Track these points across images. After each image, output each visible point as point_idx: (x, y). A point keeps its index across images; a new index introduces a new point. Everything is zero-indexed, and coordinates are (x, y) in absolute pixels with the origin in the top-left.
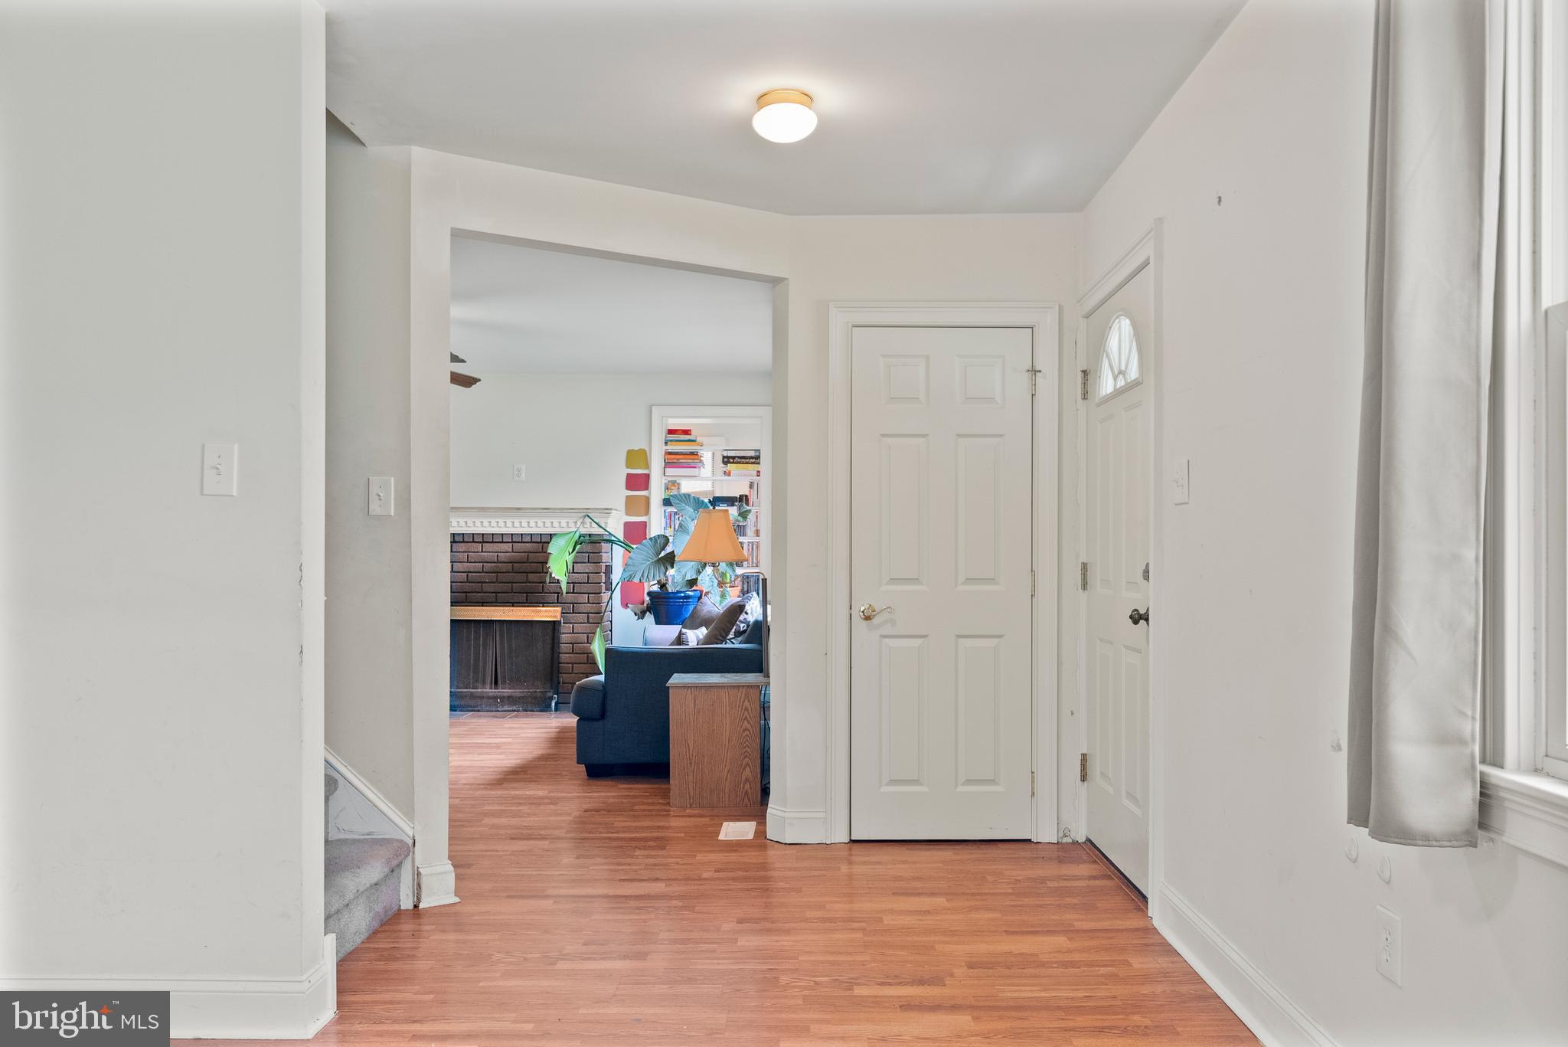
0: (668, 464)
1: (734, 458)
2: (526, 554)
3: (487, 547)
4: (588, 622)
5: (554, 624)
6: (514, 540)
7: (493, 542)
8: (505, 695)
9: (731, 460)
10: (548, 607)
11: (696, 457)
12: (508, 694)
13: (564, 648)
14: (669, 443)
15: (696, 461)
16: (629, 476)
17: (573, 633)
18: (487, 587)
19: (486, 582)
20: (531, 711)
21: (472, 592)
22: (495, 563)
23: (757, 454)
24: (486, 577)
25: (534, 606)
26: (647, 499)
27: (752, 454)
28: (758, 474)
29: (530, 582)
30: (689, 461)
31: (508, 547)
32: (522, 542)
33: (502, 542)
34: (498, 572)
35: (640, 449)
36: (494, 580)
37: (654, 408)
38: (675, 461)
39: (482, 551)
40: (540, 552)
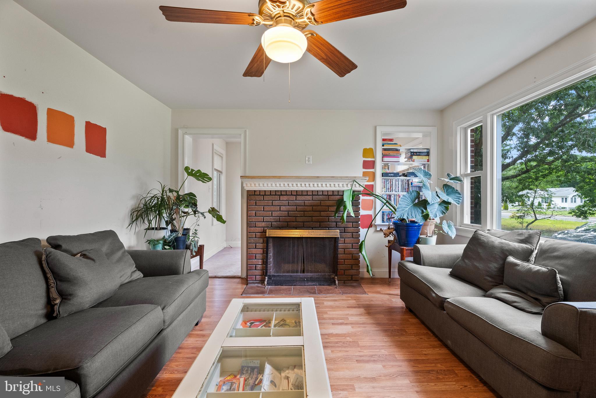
0: (384, 156)
1: (416, 153)
2: (320, 201)
3: (299, 198)
4: (353, 237)
5: (335, 239)
6: (313, 194)
7: (302, 195)
8: (309, 276)
9: (415, 154)
10: (331, 229)
11: (398, 152)
12: (310, 276)
13: (340, 251)
14: (385, 145)
15: (398, 154)
16: (365, 162)
17: (345, 243)
18: (299, 219)
19: (299, 217)
20: (323, 285)
21: (290, 222)
22: (303, 206)
23: (428, 151)
24: (298, 214)
25: (324, 229)
26: (374, 174)
27: (426, 151)
28: (428, 161)
29: (321, 217)
30: (395, 154)
31: (309, 198)
32: (318, 195)
33: (307, 195)
34: (305, 211)
35: (370, 148)
36: (303, 216)
37: (378, 127)
38: (388, 154)
39: (296, 200)
40: (327, 200)
